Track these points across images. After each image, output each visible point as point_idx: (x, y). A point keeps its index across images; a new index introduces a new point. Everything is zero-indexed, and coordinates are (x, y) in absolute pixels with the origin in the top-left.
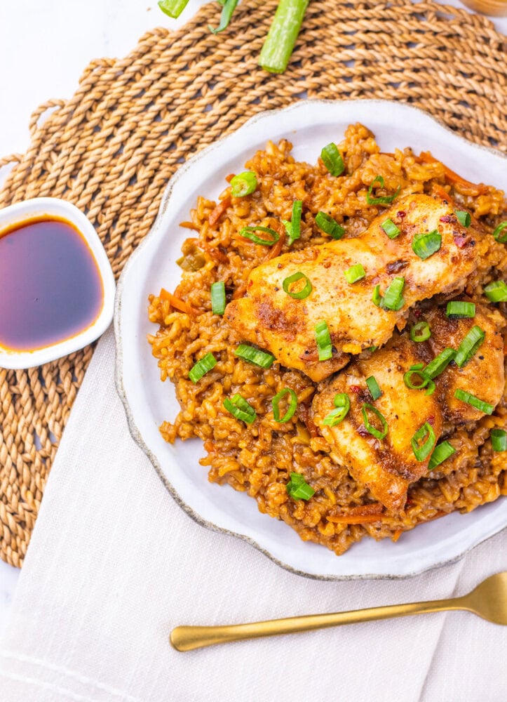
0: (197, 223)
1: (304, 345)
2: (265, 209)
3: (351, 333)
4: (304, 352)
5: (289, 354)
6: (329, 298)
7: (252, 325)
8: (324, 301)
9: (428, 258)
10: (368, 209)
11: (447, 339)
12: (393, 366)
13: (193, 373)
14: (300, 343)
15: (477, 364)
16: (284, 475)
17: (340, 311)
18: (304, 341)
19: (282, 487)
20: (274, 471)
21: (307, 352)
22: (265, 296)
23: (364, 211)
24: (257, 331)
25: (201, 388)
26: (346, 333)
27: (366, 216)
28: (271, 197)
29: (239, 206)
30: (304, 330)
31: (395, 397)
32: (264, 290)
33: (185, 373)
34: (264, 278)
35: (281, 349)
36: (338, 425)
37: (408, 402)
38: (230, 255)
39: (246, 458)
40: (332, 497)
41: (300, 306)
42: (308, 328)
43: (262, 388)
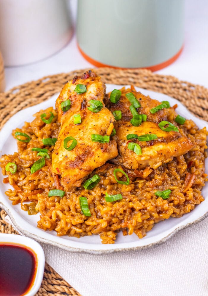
0: (16, 198)
1: (98, 149)
2: (27, 168)
3: (103, 128)
4: (101, 150)
5: (99, 157)
6: (82, 132)
7: (77, 171)
8: (83, 135)
9: (87, 89)
10: (52, 126)
11: (126, 108)
12: (127, 128)
13: (86, 211)
14: (96, 150)
15: (143, 102)
16: (154, 197)
17: (91, 128)
18: (96, 148)
19: (160, 199)
20: (150, 201)
21: (102, 148)
22: (67, 163)
23: (52, 128)
24: (81, 169)
25: (94, 214)
26: (102, 131)
27: (54, 128)
28: (24, 161)
29: (19, 177)
30: (91, 147)
31: (141, 131)
32: (64, 163)
33: (83, 216)
34: (58, 162)
35: (95, 161)
36: (142, 152)
37: (146, 128)
38: (39, 186)
39: (138, 206)
40: (175, 187)
41: (79, 146)
42: (91, 145)
43: (108, 187)
